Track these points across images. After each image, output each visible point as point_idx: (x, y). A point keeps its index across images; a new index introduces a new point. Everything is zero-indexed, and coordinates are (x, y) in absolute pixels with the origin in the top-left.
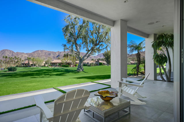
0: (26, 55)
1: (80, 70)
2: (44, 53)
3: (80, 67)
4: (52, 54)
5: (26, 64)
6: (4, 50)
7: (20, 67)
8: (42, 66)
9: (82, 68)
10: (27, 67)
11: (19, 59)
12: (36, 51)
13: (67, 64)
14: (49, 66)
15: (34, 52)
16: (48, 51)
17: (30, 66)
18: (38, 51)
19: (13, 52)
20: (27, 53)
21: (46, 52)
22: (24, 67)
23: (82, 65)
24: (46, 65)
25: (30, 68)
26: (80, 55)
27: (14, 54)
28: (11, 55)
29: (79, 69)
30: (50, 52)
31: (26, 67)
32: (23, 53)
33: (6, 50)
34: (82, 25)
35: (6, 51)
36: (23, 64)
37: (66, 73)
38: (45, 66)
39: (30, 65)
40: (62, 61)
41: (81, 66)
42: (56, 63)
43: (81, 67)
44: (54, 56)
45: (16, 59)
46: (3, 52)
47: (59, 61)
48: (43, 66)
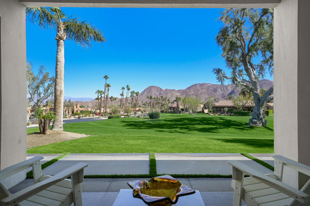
0: (178, 94)
1: (256, 123)
2: (206, 88)
3: (256, 117)
4: (219, 90)
5: (174, 108)
6: (150, 87)
7: (166, 112)
8: (198, 113)
9: (261, 119)
10: (176, 113)
11: (167, 99)
12: (192, 86)
13: (244, 110)
14: (210, 112)
15: (189, 88)
16: (212, 85)
17: (180, 112)
18: (196, 85)
19: (161, 89)
20: (179, 90)
21: (209, 86)
22: (171, 112)
23: (262, 112)
24: (206, 111)
25: (180, 114)
26: (257, 90)
27: (162, 92)
28: (158, 94)
29: (255, 120)
30: (215, 87)
31: (174, 112)
32: (174, 90)
33: (153, 86)
34: (260, 19)
35: (153, 89)
36: (170, 108)
37: (221, 128)
38: (203, 112)
39: (180, 110)
40: (234, 102)
41: (260, 114)
42: (224, 107)
43: (258, 117)
44: (223, 94)
45: (163, 100)
46: (149, 90)
47: (230, 103)
48: (200, 112)
